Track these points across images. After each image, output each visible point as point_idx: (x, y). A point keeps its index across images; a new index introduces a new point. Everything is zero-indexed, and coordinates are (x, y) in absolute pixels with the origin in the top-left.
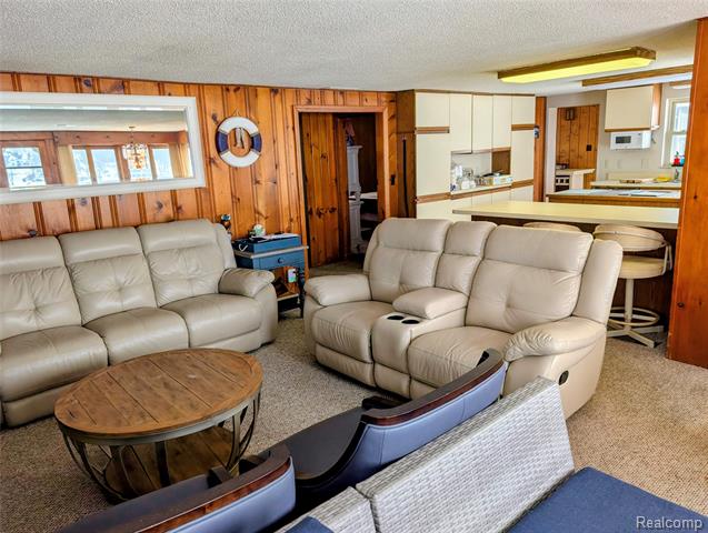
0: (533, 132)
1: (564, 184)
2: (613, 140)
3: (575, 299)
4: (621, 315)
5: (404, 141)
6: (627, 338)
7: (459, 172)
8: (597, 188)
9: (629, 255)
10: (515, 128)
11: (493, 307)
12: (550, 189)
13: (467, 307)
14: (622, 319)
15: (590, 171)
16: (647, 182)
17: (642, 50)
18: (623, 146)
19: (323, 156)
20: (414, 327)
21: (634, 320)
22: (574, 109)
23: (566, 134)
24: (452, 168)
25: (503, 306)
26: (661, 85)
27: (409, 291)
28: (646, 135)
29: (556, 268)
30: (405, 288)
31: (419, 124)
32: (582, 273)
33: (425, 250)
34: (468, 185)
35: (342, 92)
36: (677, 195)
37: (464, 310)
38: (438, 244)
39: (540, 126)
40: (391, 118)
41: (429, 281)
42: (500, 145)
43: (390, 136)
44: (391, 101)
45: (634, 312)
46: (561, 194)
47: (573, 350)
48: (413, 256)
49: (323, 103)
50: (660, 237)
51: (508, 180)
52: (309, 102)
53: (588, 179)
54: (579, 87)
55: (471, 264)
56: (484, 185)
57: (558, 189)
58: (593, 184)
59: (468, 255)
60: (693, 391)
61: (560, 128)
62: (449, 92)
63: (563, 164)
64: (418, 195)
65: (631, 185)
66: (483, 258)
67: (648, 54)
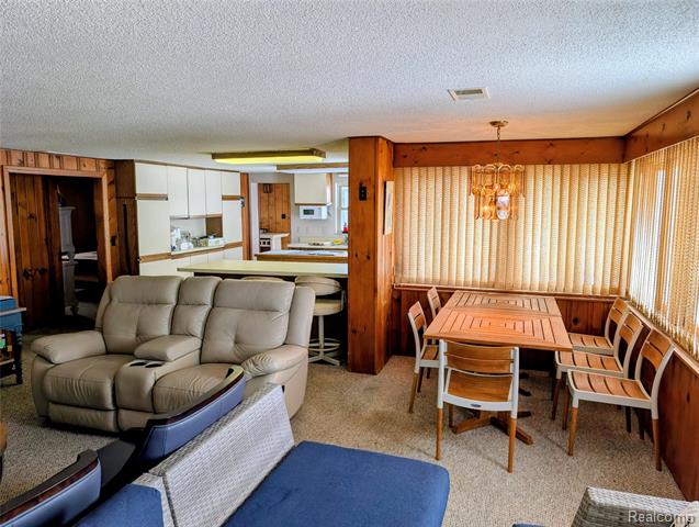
0: (240, 202)
1: (266, 245)
2: (302, 212)
3: (286, 331)
4: (317, 345)
5: (125, 206)
6: (322, 362)
7: (177, 234)
8: (293, 249)
9: (319, 298)
10: (224, 198)
11: (224, 345)
12: (256, 250)
13: (201, 349)
14: (318, 347)
15: (287, 235)
16: (327, 244)
17: (317, 151)
18: (308, 217)
19: (31, 216)
20: (157, 370)
21: (325, 347)
22: (270, 185)
23: (265, 204)
24: (172, 231)
25: (232, 344)
26: (331, 174)
27: (147, 341)
28: (324, 209)
29: (270, 310)
30: (142, 338)
31: (139, 190)
32: (290, 311)
33: (160, 303)
34: (186, 246)
35: (58, 157)
36: (345, 254)
37: (198, 351)
38: (172, 297)
39: (245, 198)
40: (110, 184)
41: (165, 330)
42: (213, 211)
43: (109, 200)
44: (109, 168)
45: (325, 341)
46: (265, 253)
47: (287, 368)
48: (148, 308)
49: (37, 165)
50: (338, 284)
51: (221, 242)
52: (22, 163)
53: (285, 242)
54: (274, 169)
55: (202, 313)
56: (201, 246)
57: (262, 249)
58: (289, 246)
59: (200, 305)
60: (365, 390)
61: (260, 198)
62: (166, 165)
63: (265, 229)
64: (140, 255)
65: (316, 247)
66: (213, 306)
67: (321, 154)
